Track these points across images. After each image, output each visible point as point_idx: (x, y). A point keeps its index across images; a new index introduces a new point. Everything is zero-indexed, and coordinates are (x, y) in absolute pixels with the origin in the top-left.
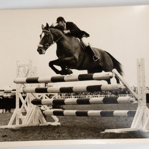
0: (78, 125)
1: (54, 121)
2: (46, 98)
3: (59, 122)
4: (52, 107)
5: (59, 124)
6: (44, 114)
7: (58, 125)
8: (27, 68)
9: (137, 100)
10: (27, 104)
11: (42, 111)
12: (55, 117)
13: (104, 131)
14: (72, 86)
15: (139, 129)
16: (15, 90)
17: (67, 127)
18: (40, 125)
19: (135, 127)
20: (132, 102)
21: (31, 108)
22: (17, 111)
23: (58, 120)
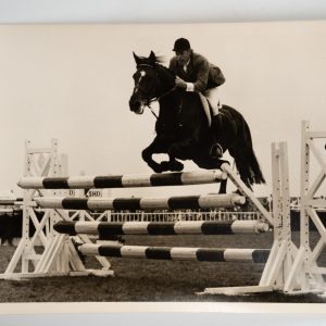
0: (150, 275)
1: (100, 266)
2: (86, 219)
3: (110, 269)
4: (97, 237)
5: (112, 272)
6: (80, 253)
7: (109, 276)
8: (46, 156)
9: (271, 227)
10: (44, 230)
11: (76, 245)
12: (102, 259)
13: (202, 290)
15: (276, 287)
16: (21, 200)
17: (128, 280)
18: (72, 274)
19: (268, 284)
20: (261, 231)
21: (53, 240)
22: (24, 244)
23: (109, 265)
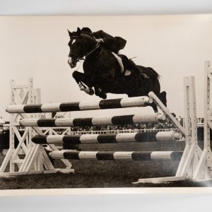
0: (100, 172)
1: (64, 166)
2: (53, 134)
3: (72, 168)
4: (62, 147)
5: (73, 170)
6: (50, 157)
7: (71, 173)
8: (25, 91)
9: (184, 136)
10: (25, 142)
11: (48, 152)
12: (66, 162)
13: (137, 180)
14: (90, 117)
15: (187, 177)
16: (8, 123)
17: (84, 175)
18: (45, 172)
19: (182, 175)
20: (177, 139)
21: (32, 149)
22: (11, 153)
23: (71, 165)
